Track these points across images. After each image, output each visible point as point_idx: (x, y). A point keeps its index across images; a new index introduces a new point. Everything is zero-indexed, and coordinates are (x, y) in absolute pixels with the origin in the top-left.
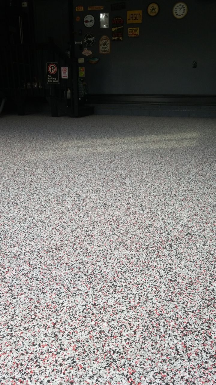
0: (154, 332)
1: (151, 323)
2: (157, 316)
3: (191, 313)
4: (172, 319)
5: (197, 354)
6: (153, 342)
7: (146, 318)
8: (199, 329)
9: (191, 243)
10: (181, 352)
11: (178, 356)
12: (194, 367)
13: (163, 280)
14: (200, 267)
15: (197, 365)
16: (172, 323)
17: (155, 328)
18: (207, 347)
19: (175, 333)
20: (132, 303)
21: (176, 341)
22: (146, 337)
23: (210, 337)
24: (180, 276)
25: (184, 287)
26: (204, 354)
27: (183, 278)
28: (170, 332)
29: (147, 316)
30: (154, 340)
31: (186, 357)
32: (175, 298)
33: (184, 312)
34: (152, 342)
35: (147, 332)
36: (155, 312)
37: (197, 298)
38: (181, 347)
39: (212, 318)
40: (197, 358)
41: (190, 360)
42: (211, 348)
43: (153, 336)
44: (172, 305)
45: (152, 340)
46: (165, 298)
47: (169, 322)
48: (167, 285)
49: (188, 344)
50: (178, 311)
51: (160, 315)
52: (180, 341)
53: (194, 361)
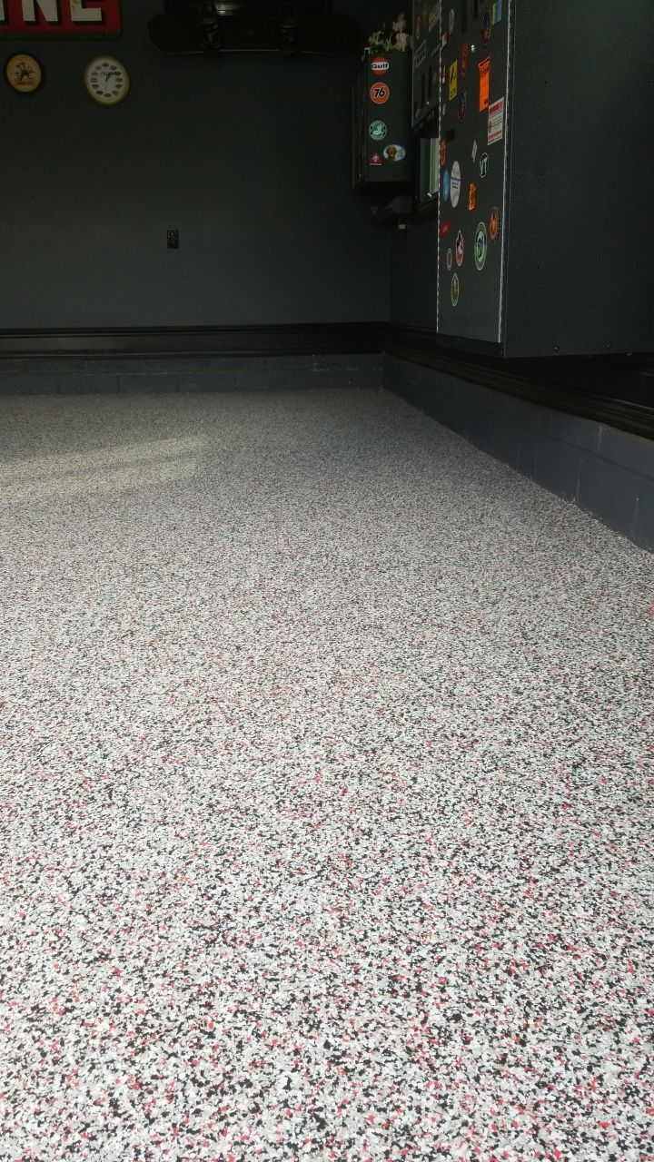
0: (44, 1070)
1: (37, 1045)
2: (56, 1017)
3: (158, 981)
4: (101, 1015)
5: (171, 1098)
6: (39, 1103)
7: (21, 1035)
8: (182, 1019)
9: (168, 769)
10: (125, 1105)
11: (117, 1121)
12: (162, 1138)
13: (79, 901)
14: (192, 837)
15: (171, 1128)
16: (103, 1027)
17: (49, 1057)
18: (201, 1066)
19: (111, 1054)
21: (110, 1078)
22: (18, 1093)
23: (211, 1035)
24: (132, 876)
25: (143, 906)
26: (192, 1090)
27: (142, 879)
28: (95, 1055)
29: (26, 1025)
30: (43, 1094)
31: (138, 1116)
32: (113, 948)
33: (139, 983)
34: (37, 1101)
35: (24, 1076)
36: (49, 1008)
37: (179, 928)
38: (126, 1090)
39: (217, 978)
40: (171, 1107)
41: (152, 1121)
42: (212, 1067)
43: (42, 1082)
44: (105, 970)
45: (38, 1098)
46: (85, 954)
47: (93, 1025)
48: (92, 916)
49: (146, 1076)
50: (120, 984)
51: (67, 1010)
52: (125, 1072)
53: (162, 1119)
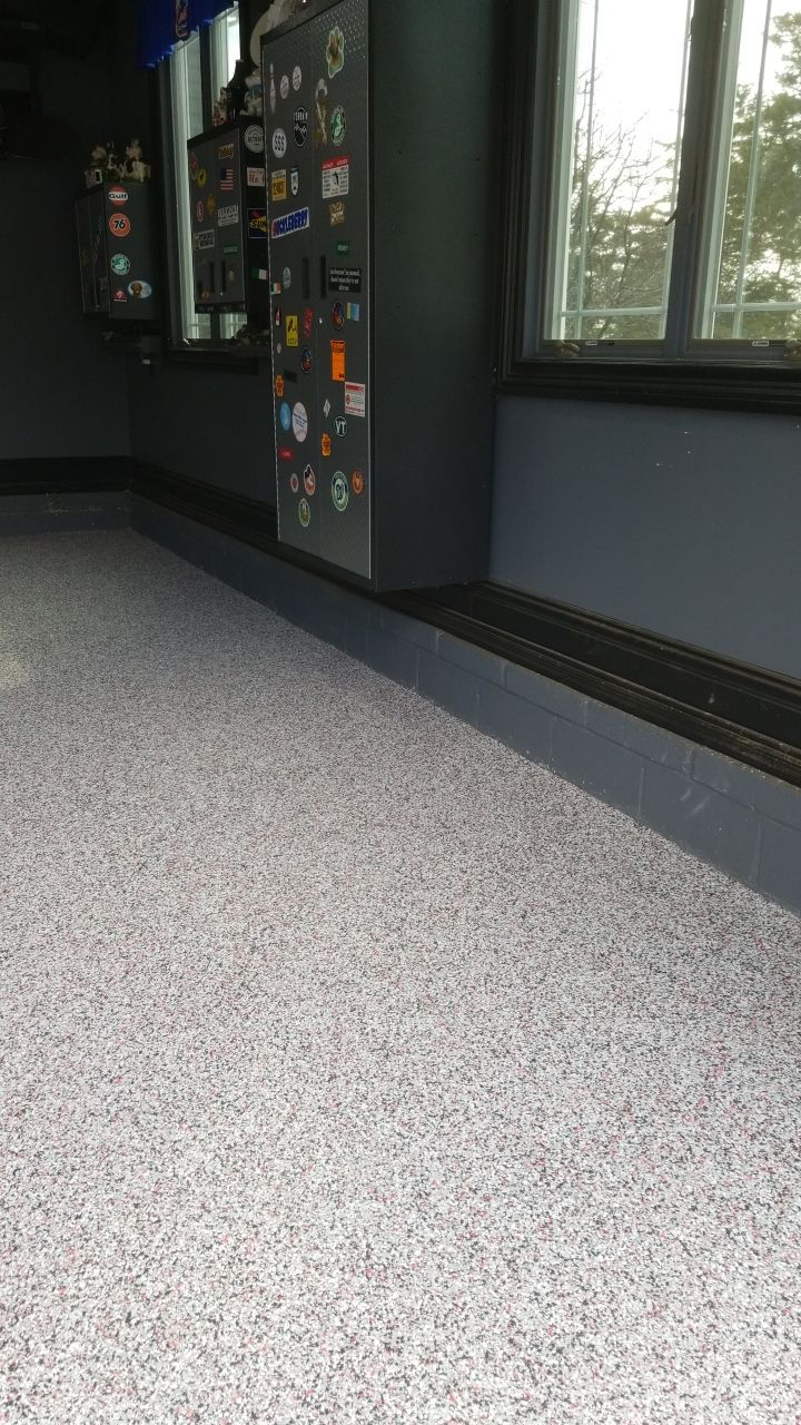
0: (352, 1131)
1: (337, 1122)
2: (336, 1109)
3: (374, 1080)
4: (358, 1102)
5: (425, 1125)
6: (363, 1144)
7: (324, 1121)
8: (402, 1094)
10: (406, 1134)
11: (407, 1140)
12: (434, 1140)
13: (291, 1052)
14: (326, 1003)
15: (435, 1135)
16: (364, 1106)
17: (349, 1126)
18: (429, 1109)
19: (379, 1117)
20: (285, 1113)
21: (389, 1126)
22: (348, 1143)
23: (422, 1096)
24: (310, 1033)
25: (331, 1047)
26: (432, 1120)
27: (318, 1034)
28: (372, 1119)
29: (323, 1116)
30: (361, 1140)
31: (415, 1136)
32: (335, 1071)
33: (365, 1083)
36: (327, 1105)
37: (364, 1054)
38: (401, 1128)
40: (428, 1128)
41: (424, 1136)
44: (341, 1082)
46: (322, 1078)
47: (358, 1107)
48: (306, 1058)
49: (405, 1119)
50: (355, 1086)
51: (338, 1105)
52: (393, 1122)
53: (428, 1134)
